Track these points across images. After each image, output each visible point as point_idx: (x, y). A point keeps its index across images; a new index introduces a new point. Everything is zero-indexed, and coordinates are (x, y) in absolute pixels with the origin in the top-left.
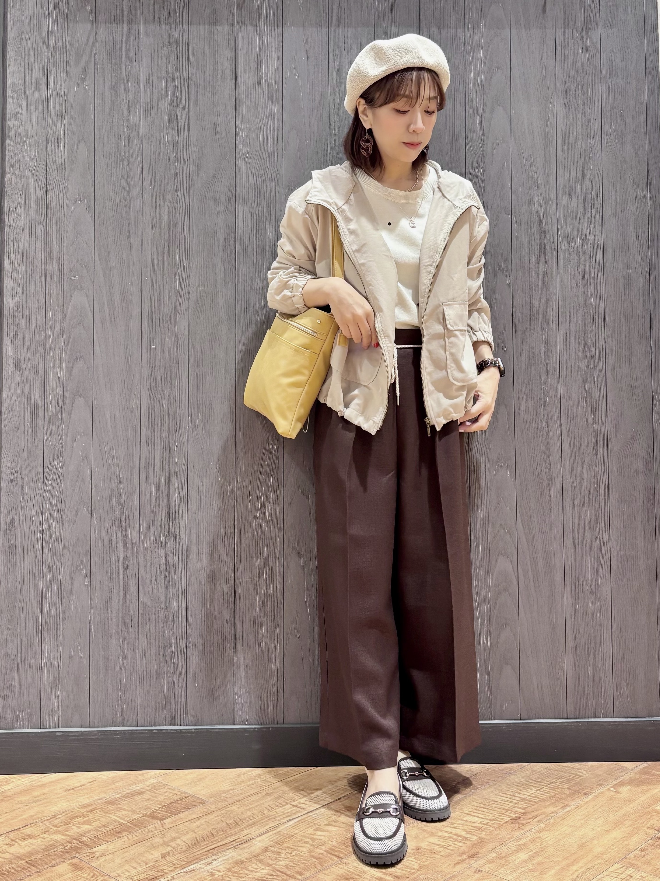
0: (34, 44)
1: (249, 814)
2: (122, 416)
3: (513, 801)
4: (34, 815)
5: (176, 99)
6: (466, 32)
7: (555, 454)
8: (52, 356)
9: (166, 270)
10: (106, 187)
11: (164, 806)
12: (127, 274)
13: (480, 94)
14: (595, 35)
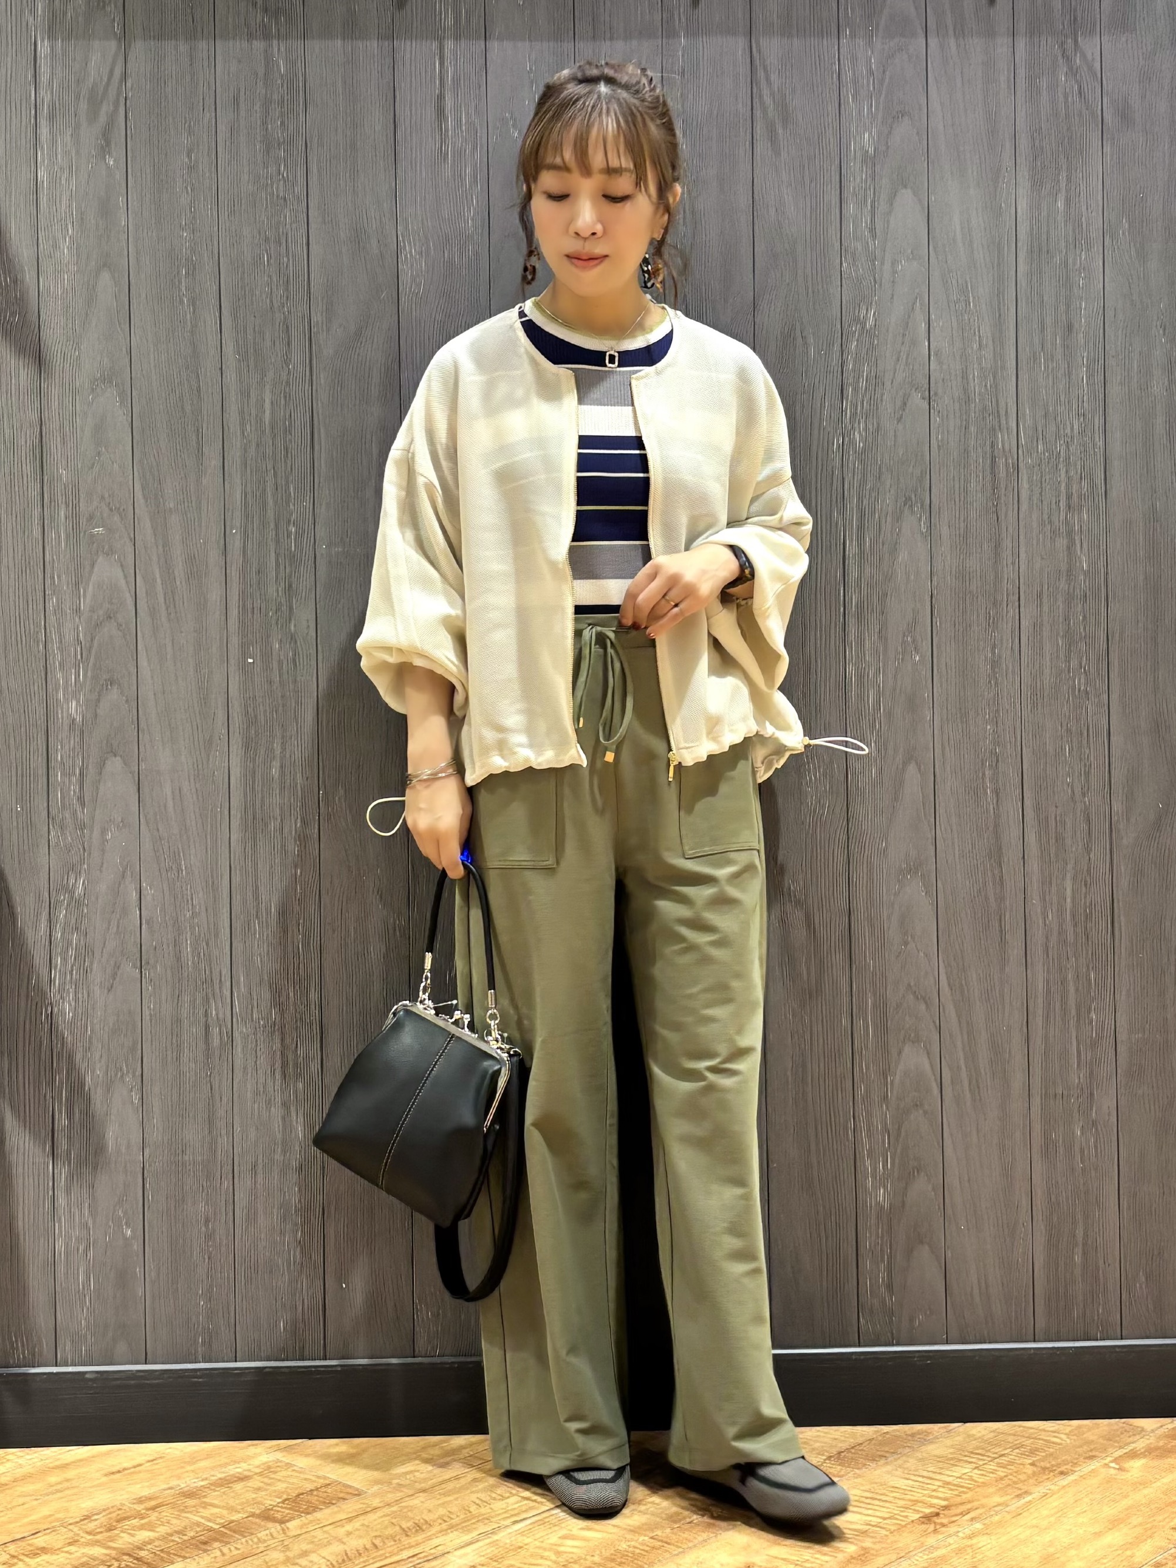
0: (9, 80)
1: (442, 1513)
2: (194, 790)
3: (929, 1486)
4: (50, 1516)
5: (282, 182)
6: (841, 45)
7: (1011, 855)
8: (59, 680)
9: (270, 514)
10: (152, 356)
11: (286, 1500)
12: (196, 524)
13: (870, 164)
14: (1090, 46)
